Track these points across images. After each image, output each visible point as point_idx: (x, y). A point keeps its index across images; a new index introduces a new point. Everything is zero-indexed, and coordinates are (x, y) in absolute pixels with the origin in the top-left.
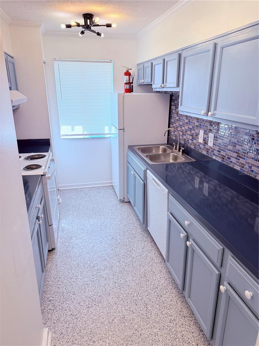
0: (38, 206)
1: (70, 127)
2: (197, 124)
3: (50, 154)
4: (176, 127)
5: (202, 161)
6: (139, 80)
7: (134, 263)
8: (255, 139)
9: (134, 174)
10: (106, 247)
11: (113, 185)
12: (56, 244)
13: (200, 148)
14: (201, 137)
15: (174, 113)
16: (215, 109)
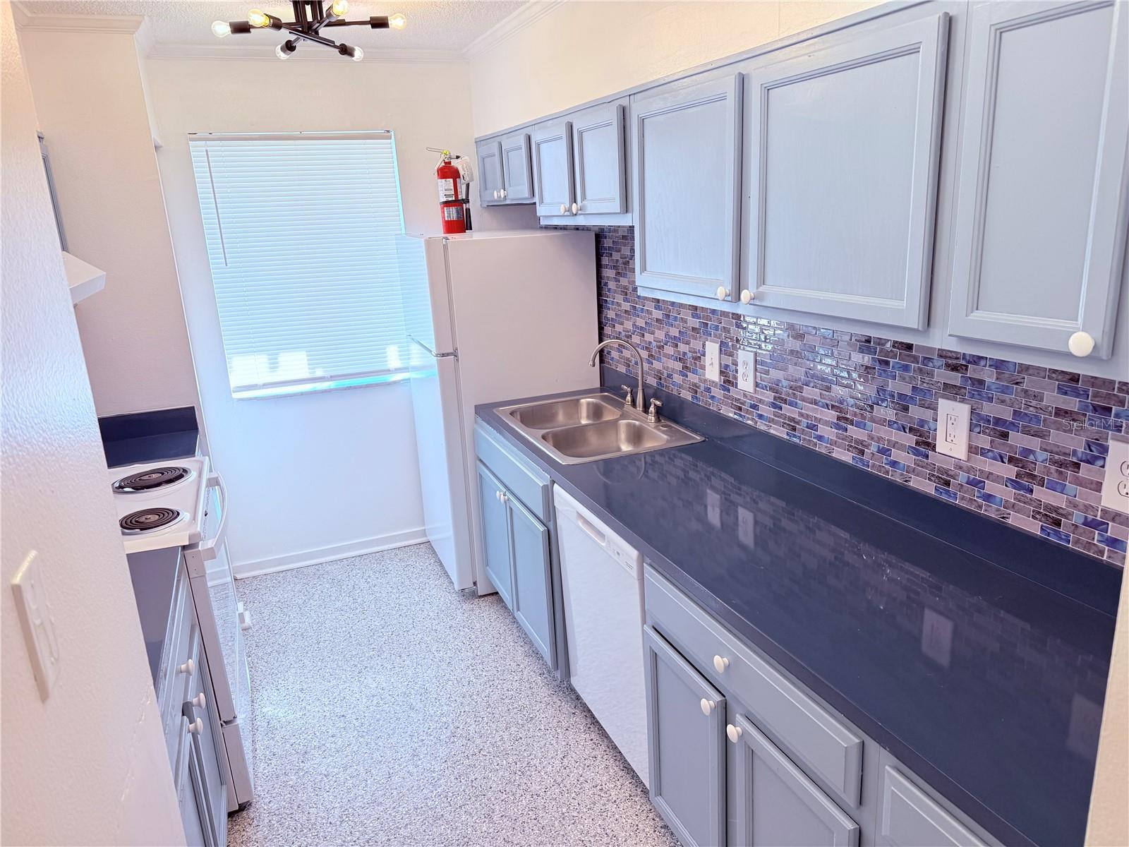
0: (183, 667)
1: (262, 360)
2: (694, 322)
3: (202, 463)
4: (623, 333)
5: (722, 439)
6: (488, 191)
7: (541, 813)
8: (891, 365)
9: (505, 502)
10: (434, 772)
11: (430, 538)
12: (253, 786)
13: (713, 397)
14: (712, 364)
15: (615, 292)
16: (762, 280)
